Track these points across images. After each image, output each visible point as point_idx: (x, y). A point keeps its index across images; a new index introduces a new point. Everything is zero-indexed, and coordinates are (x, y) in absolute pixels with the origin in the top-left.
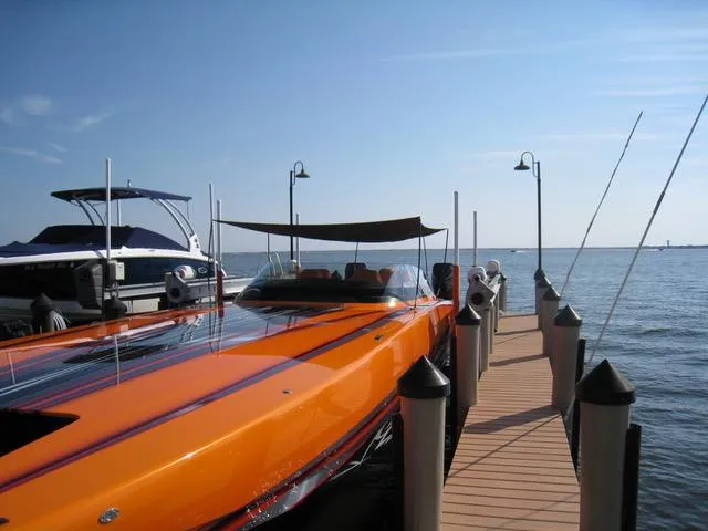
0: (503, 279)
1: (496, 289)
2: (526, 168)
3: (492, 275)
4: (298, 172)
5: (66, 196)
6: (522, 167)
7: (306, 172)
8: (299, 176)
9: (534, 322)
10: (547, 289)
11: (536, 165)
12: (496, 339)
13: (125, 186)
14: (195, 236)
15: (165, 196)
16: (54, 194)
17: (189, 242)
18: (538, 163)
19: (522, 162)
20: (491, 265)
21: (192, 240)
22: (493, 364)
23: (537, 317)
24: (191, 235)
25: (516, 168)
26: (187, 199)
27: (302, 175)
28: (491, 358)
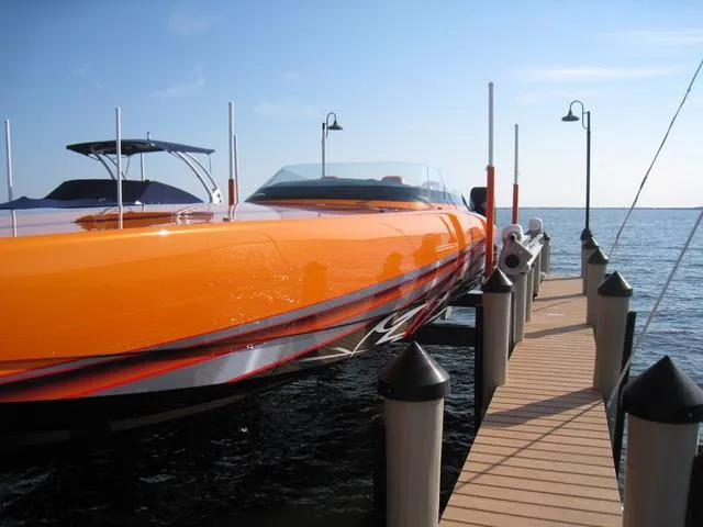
0: (546, 239)
1: (535, 250)
2: (575, 119)
3: (533, 234)
4: (331, 124)
5: (83, 149)
6: (570, 118)
7: (339, 124)
8: (331, 128)
9: (578, 286)
10: (594, 251)
11: (586, 116)
12: (534, 306)
13: (144, 138)
14: (217, 192)
15: (184, 149)
16: (69, 147)
17: (211, 198)
18: (589, 113)
19: (570, 112)
20: (533, 223)
21: (214, 195)
22: (529, 336)
23: (582, 280)
24: (214, 190)
25: (564, 119)
26: (209, 152)
27: (335, 127)
28: (527, 328)
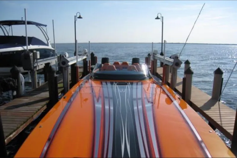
2: (159, 19)
6: (157, 18)
7: (81, 16)
15: (40, 25)
18: (163, 17)
21: (49, 42)
26: (46, 26)
